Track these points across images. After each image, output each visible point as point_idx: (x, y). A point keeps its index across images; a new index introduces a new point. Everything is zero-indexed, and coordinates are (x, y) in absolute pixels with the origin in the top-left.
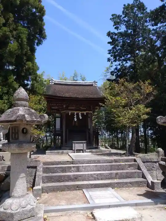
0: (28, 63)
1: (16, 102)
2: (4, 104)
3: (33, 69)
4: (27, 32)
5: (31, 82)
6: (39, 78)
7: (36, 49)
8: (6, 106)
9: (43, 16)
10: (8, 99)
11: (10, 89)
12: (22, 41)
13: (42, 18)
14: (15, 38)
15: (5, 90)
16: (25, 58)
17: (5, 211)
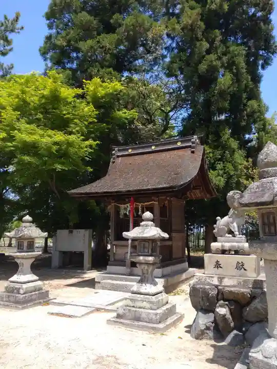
0: (250, 103)
1: (266, 169)
2: (219, 177)
3: (259, 111)
4: (244, 52)
5: (256, 134)
6: (270, 124)
7: (262, 76)
8: (222, 179)
9: (270, 14)
10: (224, 168)
11: (224, 152)
12: (237, 69)
13: (268, 18)
14: (226, 68)
15: (218, 153)
16: (244, 95)
17: (266, 360)
